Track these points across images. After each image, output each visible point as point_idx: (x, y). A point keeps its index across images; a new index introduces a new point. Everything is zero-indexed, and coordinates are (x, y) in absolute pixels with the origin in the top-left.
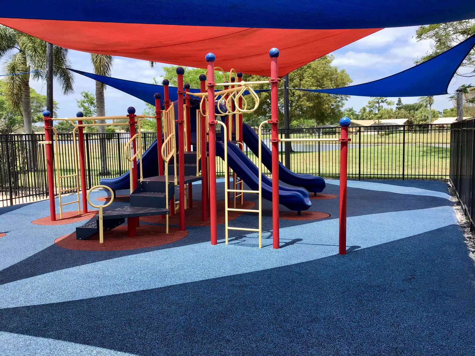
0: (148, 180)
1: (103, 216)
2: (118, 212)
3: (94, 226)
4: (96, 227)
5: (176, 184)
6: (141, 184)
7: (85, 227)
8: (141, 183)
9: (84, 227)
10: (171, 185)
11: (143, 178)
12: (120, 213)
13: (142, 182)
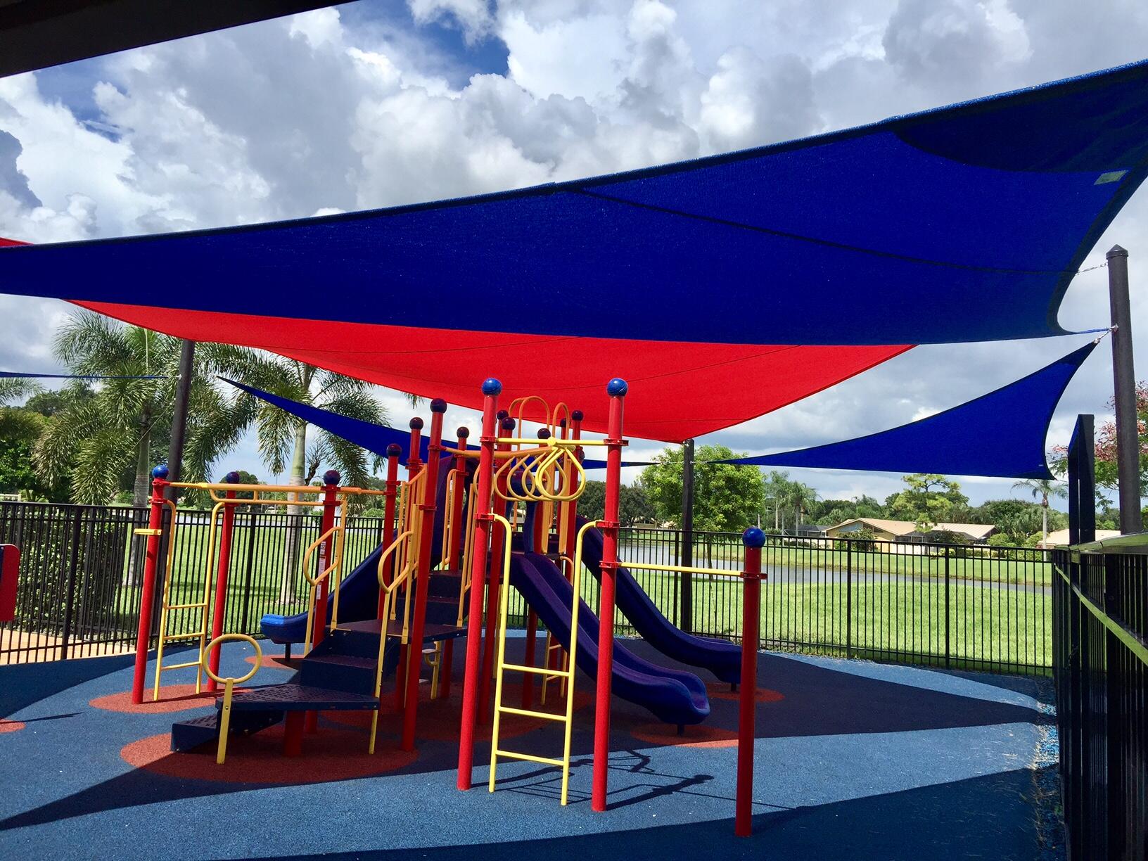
0: (347, 628)
1: (232, 703)
2: (268, 697)
3: (211, 725)
4: (215, 727)
5: (405, 641)
6: (332, 635)
7: (193, 723)
8: (332, 633)
9: (189, 724)
10: (393, 644)
11: (338, 623)
12: (272, 698)
13: (335, 631)
